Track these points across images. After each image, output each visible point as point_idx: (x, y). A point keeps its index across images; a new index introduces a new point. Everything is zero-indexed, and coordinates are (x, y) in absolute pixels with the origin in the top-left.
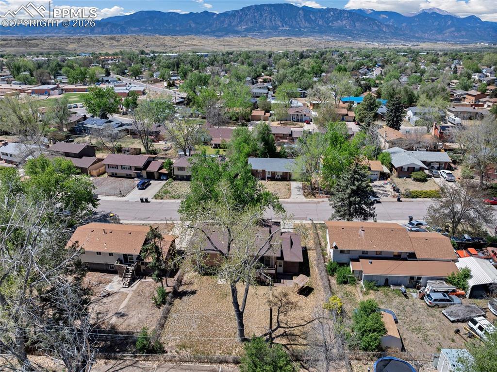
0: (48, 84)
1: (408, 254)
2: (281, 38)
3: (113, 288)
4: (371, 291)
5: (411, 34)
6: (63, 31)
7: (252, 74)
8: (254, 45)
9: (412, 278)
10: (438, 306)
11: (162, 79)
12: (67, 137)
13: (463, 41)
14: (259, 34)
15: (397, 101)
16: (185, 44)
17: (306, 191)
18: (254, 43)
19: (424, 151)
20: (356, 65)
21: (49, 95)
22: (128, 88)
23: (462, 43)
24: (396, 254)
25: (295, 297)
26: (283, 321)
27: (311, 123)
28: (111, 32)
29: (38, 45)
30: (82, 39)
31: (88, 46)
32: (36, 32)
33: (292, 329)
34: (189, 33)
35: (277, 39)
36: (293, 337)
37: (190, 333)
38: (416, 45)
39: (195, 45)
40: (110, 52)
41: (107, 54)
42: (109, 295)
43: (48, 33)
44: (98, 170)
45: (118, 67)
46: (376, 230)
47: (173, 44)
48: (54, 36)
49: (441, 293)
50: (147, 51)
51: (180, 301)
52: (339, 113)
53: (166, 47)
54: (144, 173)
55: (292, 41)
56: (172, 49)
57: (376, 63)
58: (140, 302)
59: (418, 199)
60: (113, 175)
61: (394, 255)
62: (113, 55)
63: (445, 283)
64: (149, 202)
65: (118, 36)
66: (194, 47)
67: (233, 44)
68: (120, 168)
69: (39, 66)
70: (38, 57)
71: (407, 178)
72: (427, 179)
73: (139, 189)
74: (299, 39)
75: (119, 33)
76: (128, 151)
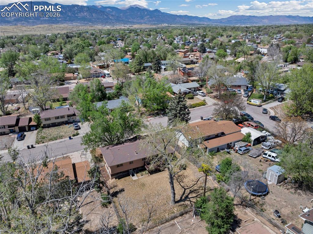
1: (221, 133)
2: (44, 25)
5: (127, 20)
8: (25, 31)
9: (228, 144)
10: (246, 153)
13: (155, 23)
14: (26, 23)
15: (158, 58)
18: (25, 29)
20: (108, 40)
23: (155, 24)
24: (216, 135)
26: (185, 186)
27: (106, 77)
33: (193, 187)
35: (42, 26)
36: (197, 191)
38: (131, 26)
46: (203, 125)
49: (244, 147)
54: (17, 129)
57: (117, 38)
59: (196, 108)
61: (216, 136)
63: (242, 142)
64: (35, 147)
72: (193, 97)
73: (19, 140)
74: (58, 26)
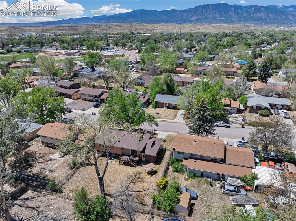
0: (76, 50)
1: (221, 159)
2: (217, 24)
3: (55, 157)
4: (191, 179)
6: (93, 21)
7: (188, 46)
8: (199, 29)
9: (219, 175)
10: (229, 194)
11: (136, 48)
12: (71, 78)
14: (204, 22)
16: (158, 29)
17: (185, 116)
19: (277, 97)
21: (74, 56)
22: (114, 53)
25: (144, 175)
26: (131, 187)
28: (119, 22)
29: (78, 29)
30: (102, 26)
31: (104, 29)
32: (80, 22)
33: (133, 192)
34: (162, 22)
37: (79, 185)
39: (163, 29)
40: (115, 33)
41: (113, 34)
42: (51, 160)
43: (85, 23)
44: (77, 96)
45: (115, 41)
46: (204, 142)
47: (150, 28)
48: (88, 24)
50: (135, 32)
51: (84, 168)
52: (231, 71)
53: (147, 30)
54: (99, 99)
55: (224, 26)
56: (150, 31)
57: (276, 40)
58: (64, 166)
60: (84, 100)
61: (212, 159)
62: (116, 34)
63: (239, 180)
64: (96, 115)
65: (121, 24)
66: (163, 30)
67: (186, 28)
68: (87, 95)
69: (74, 40)
70: (77, 35)
71: (255, 113)
72: (269, 115)
73: (94, 108)
74: (229, 25)
75: (123, 22)
76: (98, 87)
